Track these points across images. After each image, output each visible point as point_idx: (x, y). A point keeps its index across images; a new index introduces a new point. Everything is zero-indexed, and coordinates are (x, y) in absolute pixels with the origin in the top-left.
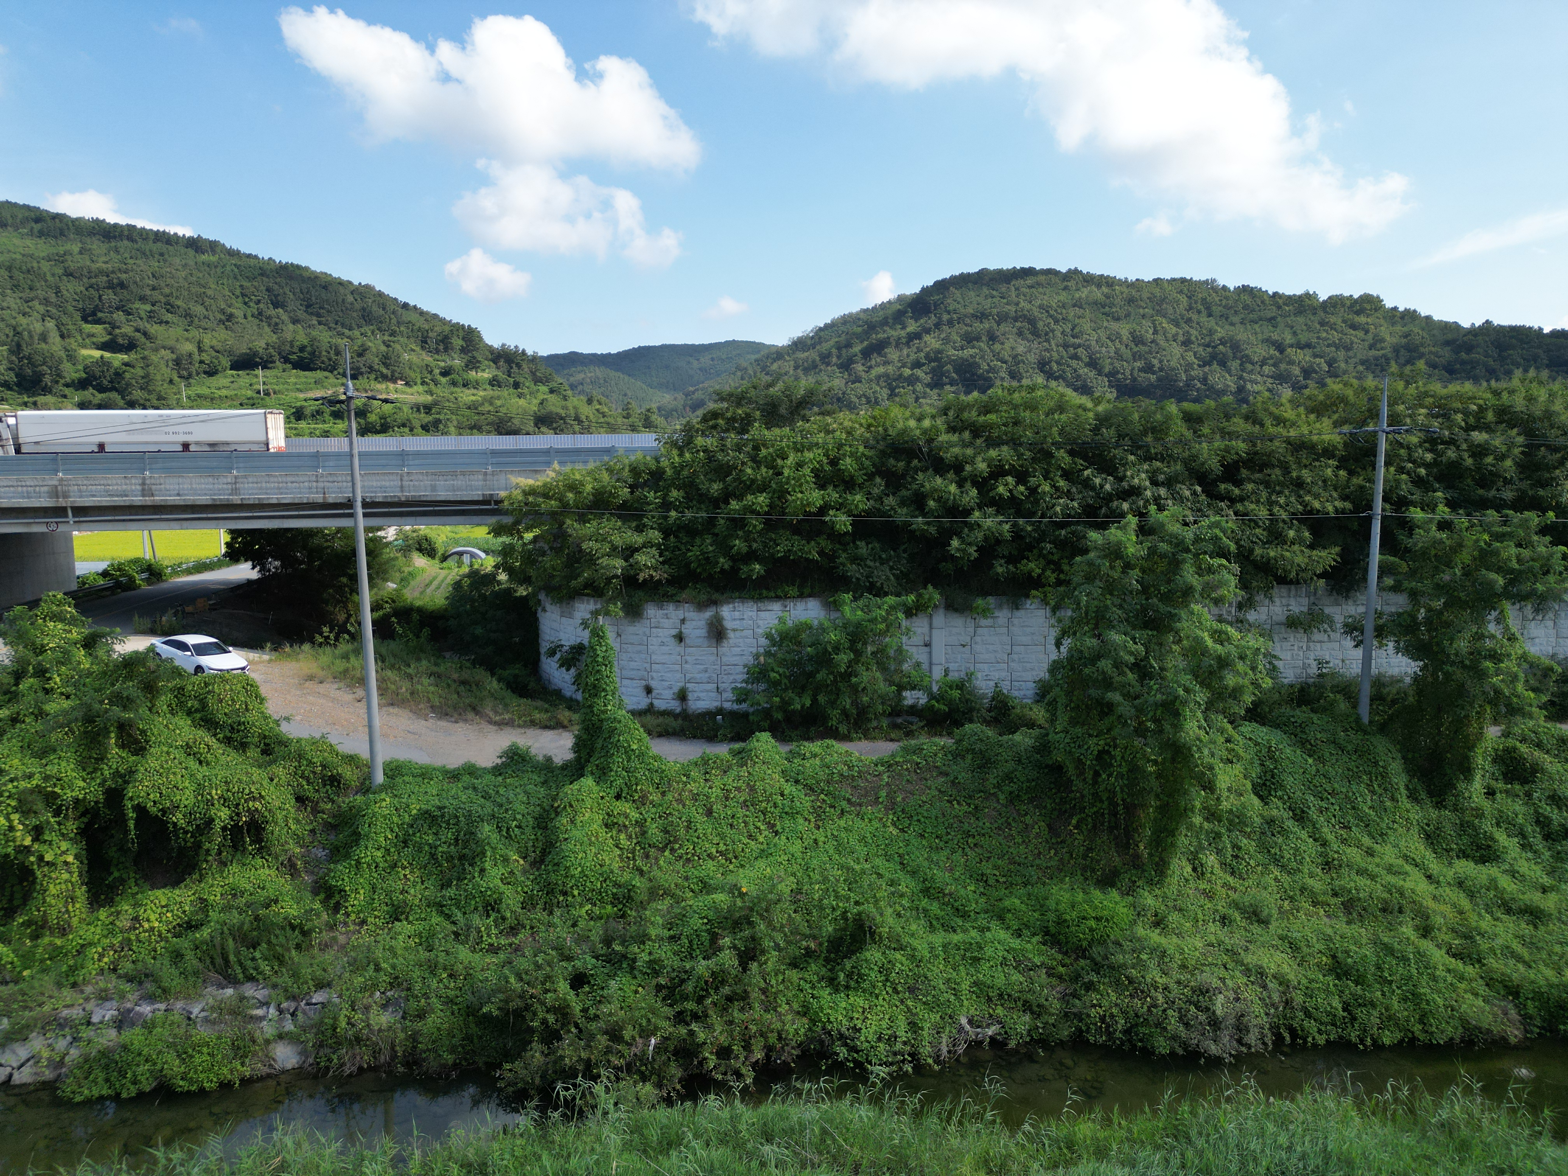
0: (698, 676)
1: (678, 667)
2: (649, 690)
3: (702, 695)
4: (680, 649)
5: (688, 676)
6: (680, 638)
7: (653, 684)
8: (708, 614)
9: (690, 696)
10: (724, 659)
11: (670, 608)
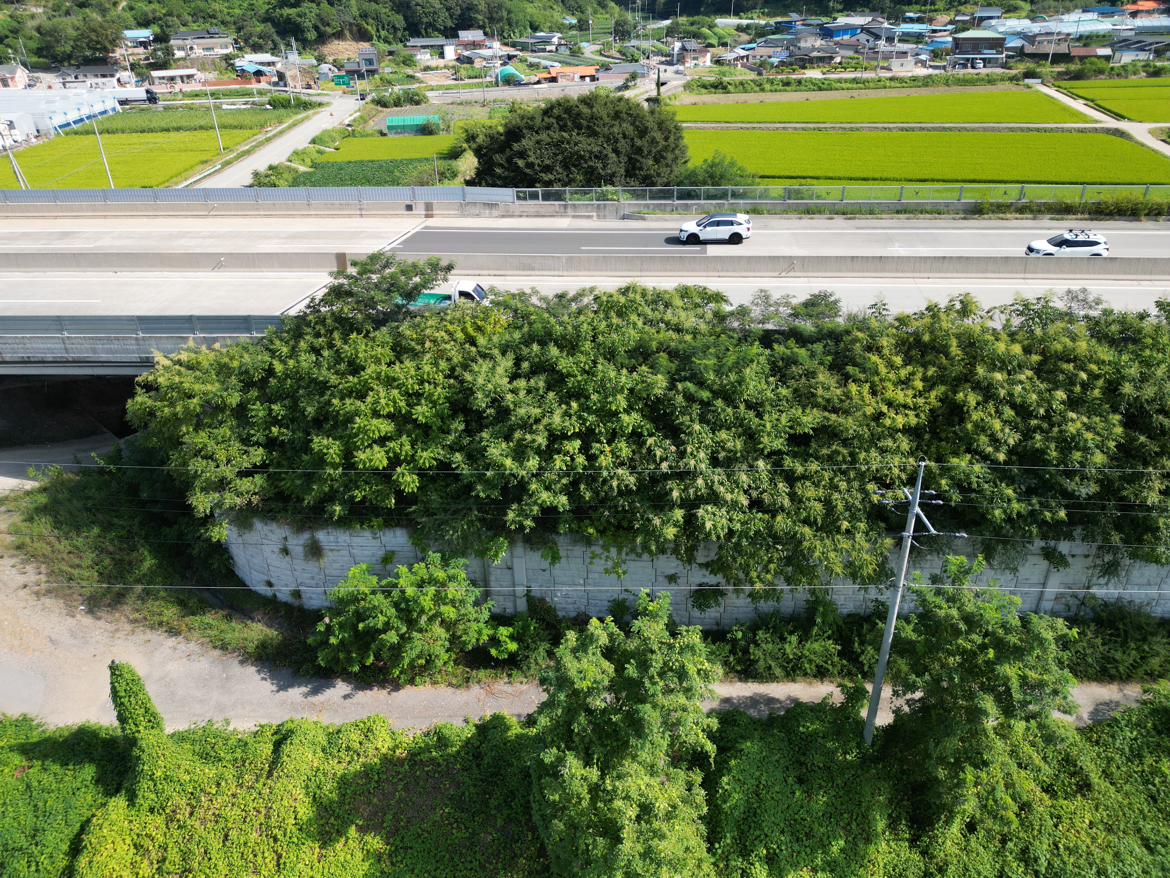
0: (307, 582)
1: (289, 573)
2: (270, 584)
3: (313, 596)
4: (288, 558)
5: (299, 581)
6: (285, 551)
7: (273, 580)
8: (306, 536)
9: (303, 595)
10: (327, 572)
11: (274, 526)
